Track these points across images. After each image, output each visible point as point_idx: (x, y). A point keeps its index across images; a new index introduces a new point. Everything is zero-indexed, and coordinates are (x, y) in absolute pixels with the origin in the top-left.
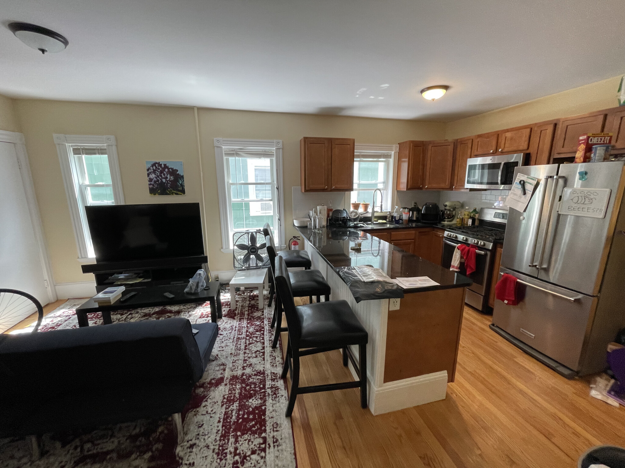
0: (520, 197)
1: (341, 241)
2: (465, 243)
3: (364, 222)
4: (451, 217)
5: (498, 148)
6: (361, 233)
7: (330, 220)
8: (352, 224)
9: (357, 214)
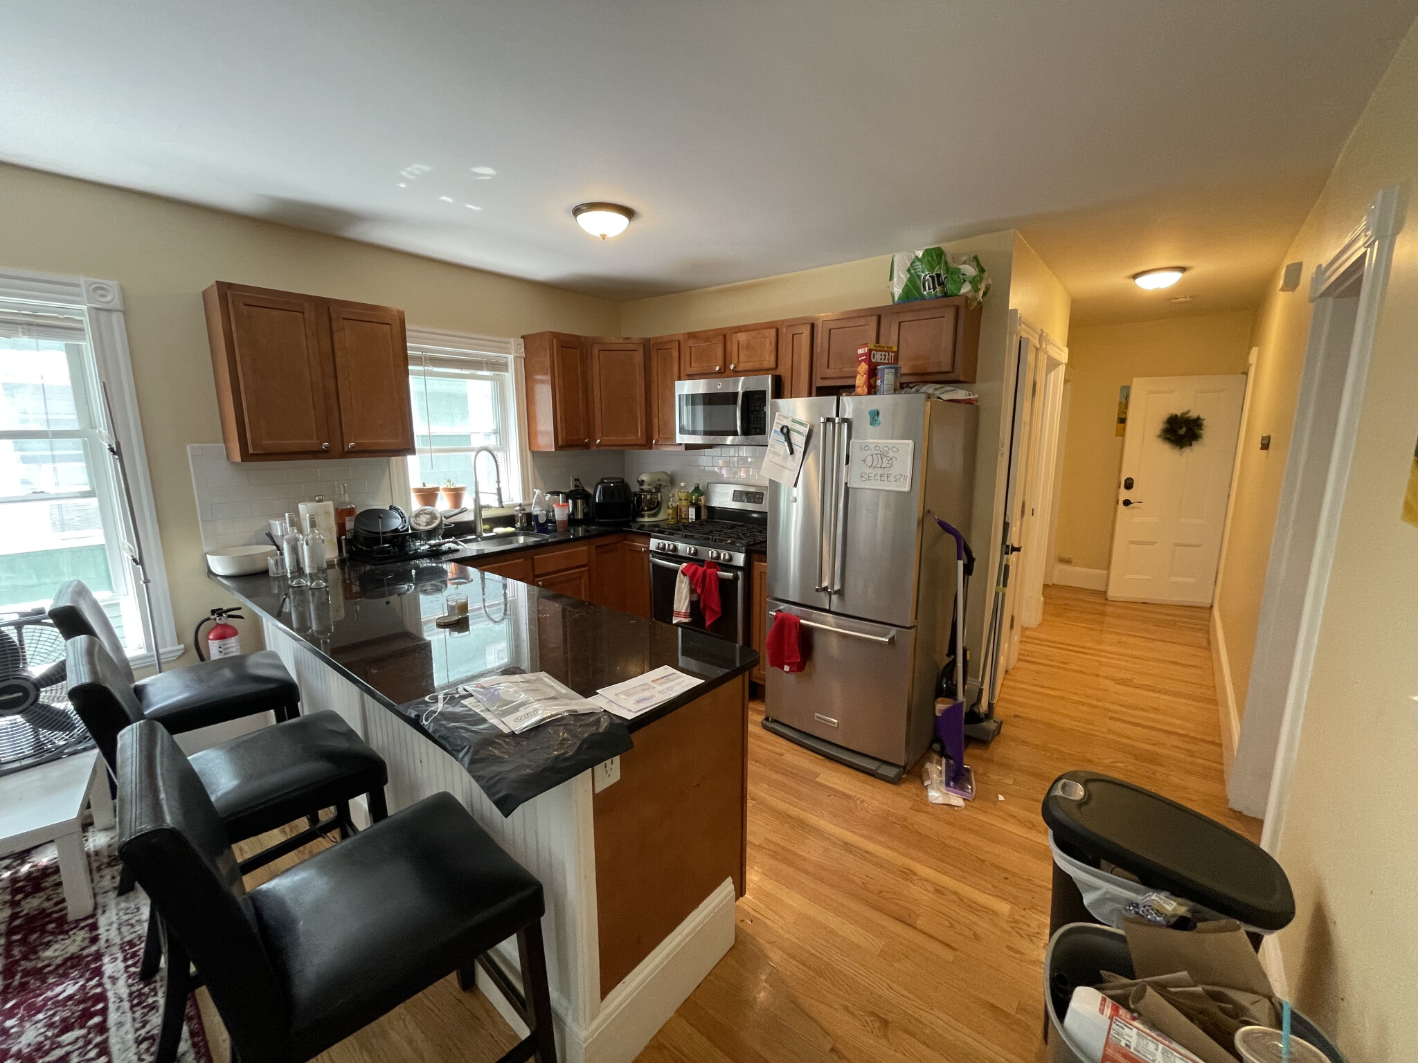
0: (785, 458)
1: (394, 599)
2: (694, 560)
3: (457, 536)
4: (655, 506)
5: (727, 362)
6: (450, 568)
7: (348, 542)
8: (424, 548)
9: (436, 518)
